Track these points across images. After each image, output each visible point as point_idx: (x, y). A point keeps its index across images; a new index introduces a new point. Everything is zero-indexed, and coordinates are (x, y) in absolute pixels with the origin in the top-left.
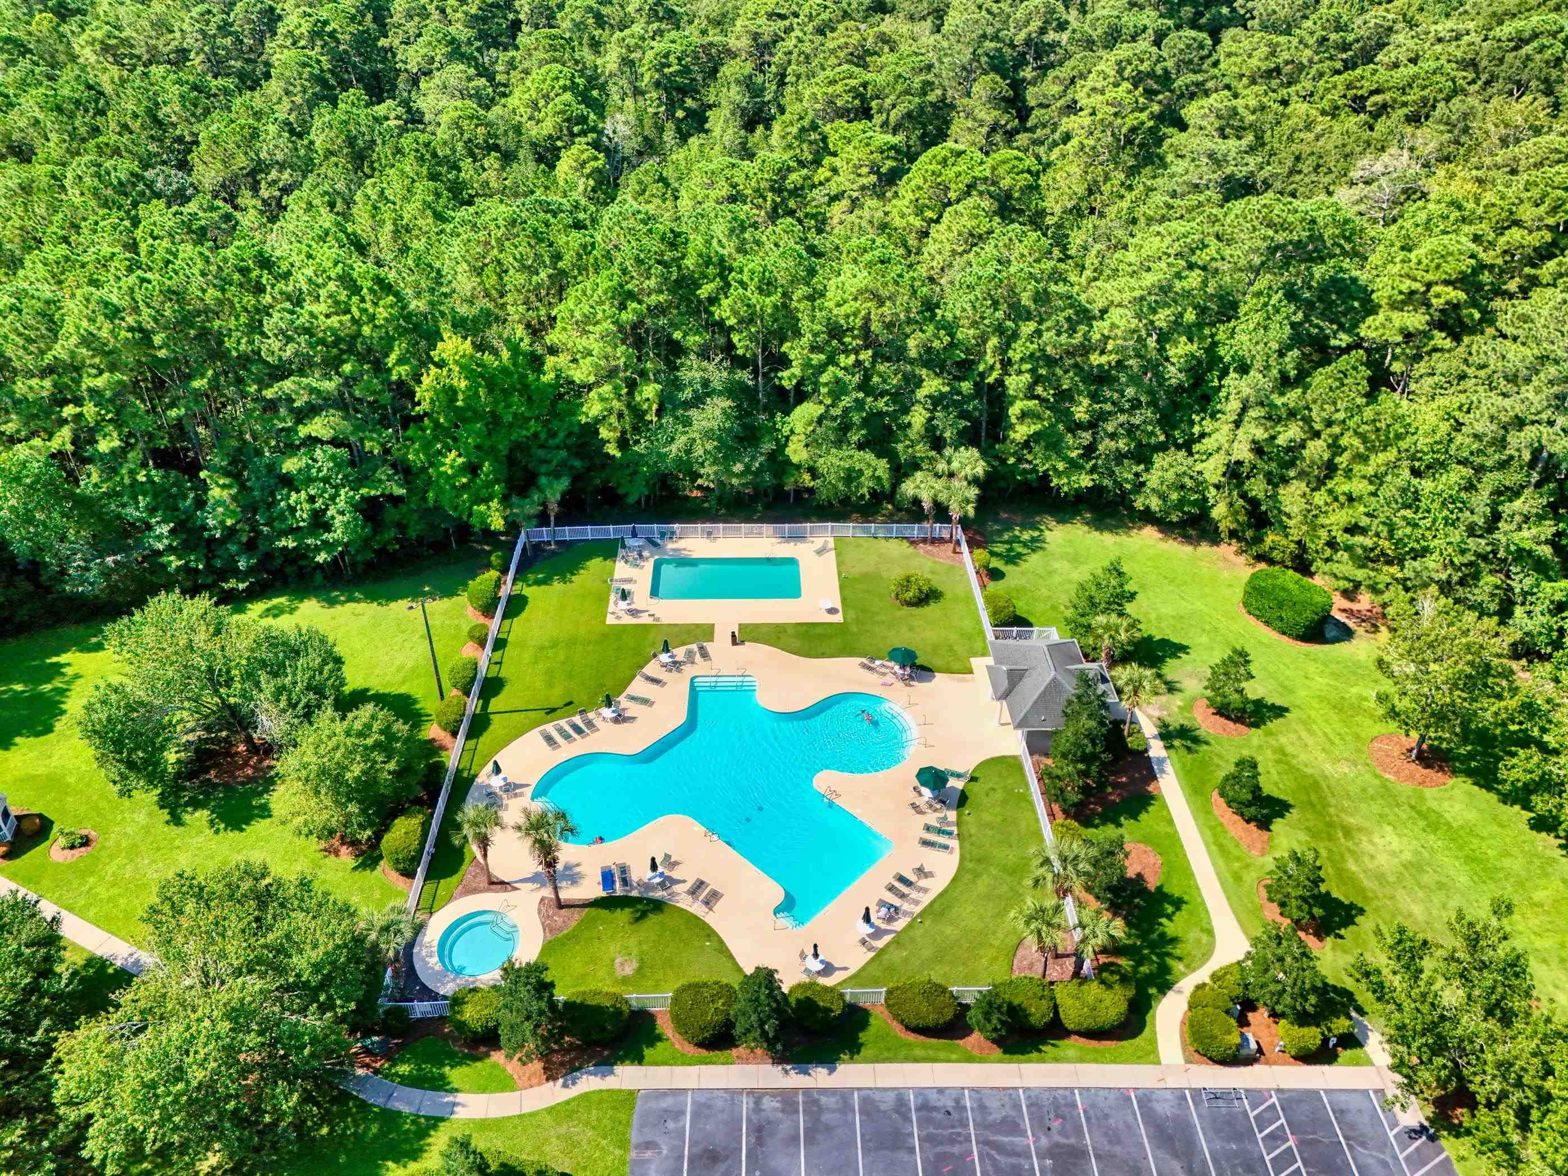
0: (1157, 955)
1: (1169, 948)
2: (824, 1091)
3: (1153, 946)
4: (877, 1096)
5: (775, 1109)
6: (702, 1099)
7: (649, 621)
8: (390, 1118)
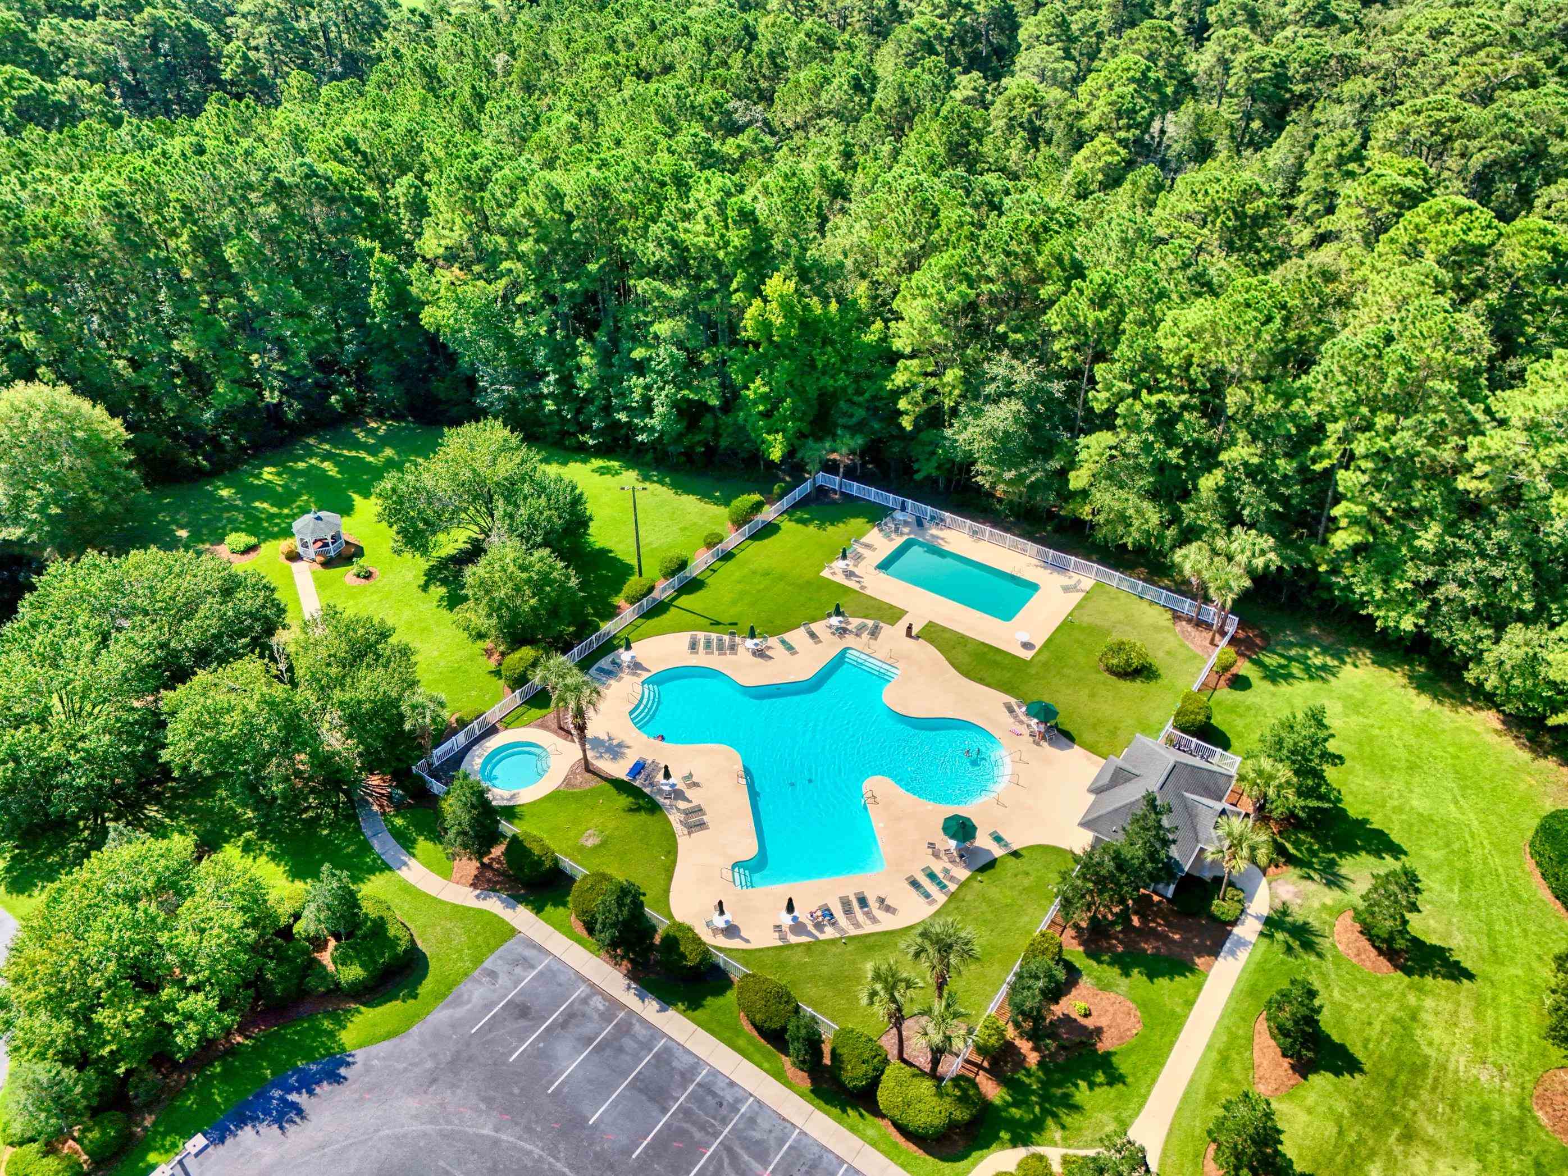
0: (1043, 1109)
1: (1062, 1112)
2: (643, 1021)
3: (1046, 1098)
4: (678, 1053)
5: (596, 1009)
6: (556, 967)
7: (856, 587)
8: (366, 847)
